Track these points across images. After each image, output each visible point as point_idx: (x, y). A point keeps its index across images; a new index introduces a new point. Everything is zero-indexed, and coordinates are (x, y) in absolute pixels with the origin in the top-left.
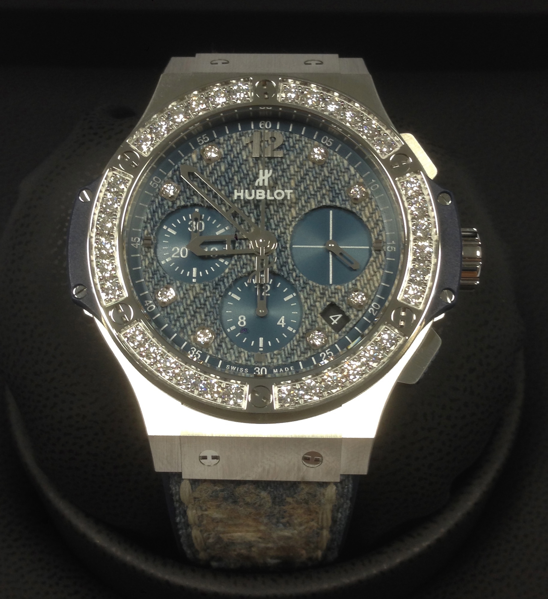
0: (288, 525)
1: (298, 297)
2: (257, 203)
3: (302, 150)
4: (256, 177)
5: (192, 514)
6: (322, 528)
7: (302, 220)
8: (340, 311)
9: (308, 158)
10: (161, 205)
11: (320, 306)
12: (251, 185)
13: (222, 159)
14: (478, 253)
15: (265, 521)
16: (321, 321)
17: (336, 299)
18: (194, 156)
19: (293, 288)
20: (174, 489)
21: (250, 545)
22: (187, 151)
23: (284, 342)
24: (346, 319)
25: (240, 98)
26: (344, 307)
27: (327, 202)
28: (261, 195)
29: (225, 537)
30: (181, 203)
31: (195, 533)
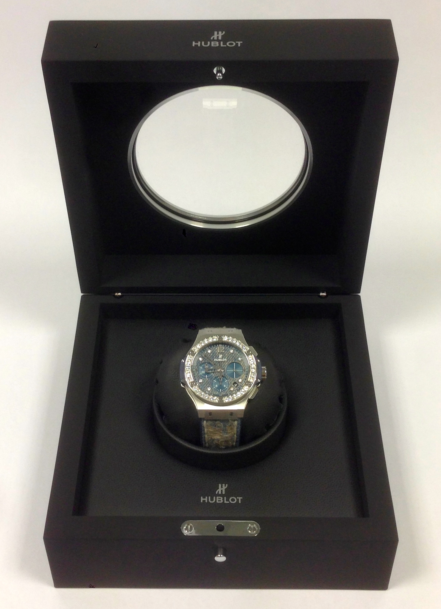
0: (227, 433)
1: (228, 381)
2: (219, 362)
3: (228, 350)
4: (219, 356)
5: (206, 430)
6: (234, 434)
7: (229, 365)
8: (236, 383)
9: (230, 352)
10: (199, 362)
11: (232, 383)
12: (218, 358)
13: (211, 352)
14: (266, 372)
15: (222, 432)
16: (233, 385)
17: (236, 381)
18: (206, 352)
19: (227, 379)
20: (202, 423)
21: (218, 440)
22: (204, 351)
23: (225, 390)
24: (238, 385)
25: (215, 340)
26: (237, 383)
27: (234, 361)
28: (220, 360)
29: (213, 438)
30: (203, 362)
31: (206, 436)
